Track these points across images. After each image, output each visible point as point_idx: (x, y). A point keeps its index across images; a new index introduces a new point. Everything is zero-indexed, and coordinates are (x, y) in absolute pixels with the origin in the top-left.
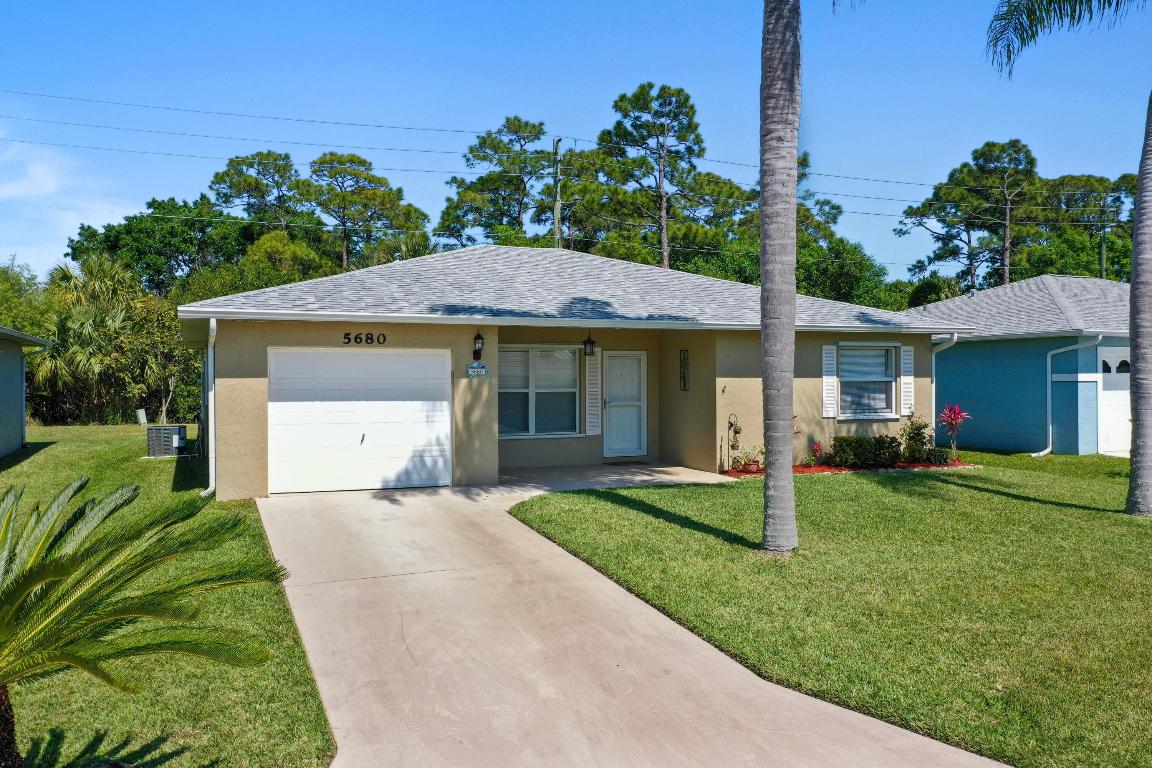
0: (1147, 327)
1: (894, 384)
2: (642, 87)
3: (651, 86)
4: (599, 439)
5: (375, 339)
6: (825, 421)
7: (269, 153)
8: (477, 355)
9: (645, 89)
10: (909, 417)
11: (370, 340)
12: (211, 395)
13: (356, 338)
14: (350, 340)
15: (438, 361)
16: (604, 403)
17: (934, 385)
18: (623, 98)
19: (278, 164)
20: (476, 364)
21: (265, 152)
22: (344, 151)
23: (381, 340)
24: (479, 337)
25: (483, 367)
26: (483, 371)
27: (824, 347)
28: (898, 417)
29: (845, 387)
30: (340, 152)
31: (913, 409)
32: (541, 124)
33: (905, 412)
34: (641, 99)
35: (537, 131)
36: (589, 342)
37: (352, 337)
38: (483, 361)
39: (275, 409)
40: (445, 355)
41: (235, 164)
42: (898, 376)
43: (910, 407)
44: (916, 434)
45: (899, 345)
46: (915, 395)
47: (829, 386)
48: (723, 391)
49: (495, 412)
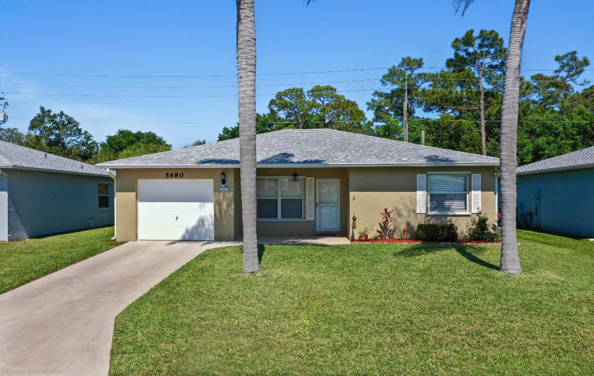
0: (504, 160)
1: (468, 195)
2: (468, 33)
3: (472, 31)
4: (314, 222)
5: (179, 175)
6: (418, 215)
7: (294, 89)
8: (224, 182)
9: (469, 34)
10: (479, 214)
11: (177, 176)
12: (115, 199)
13: (171, 175)
14: (168, 176)
15: (207, 185)
16: (316, 205)
17: (497, 196)
18: (456, 40)
19: (297, 93)
20: (223, 186)
21: (292, 88)
22: (323, 84)
23: (181, 176)
24: (223, 174)
25: (227, 187)
26: (227, 189)
27: (418, 175)
28: (470, 214)
29: (433, 197)
30: (321, 85)
31: (480, 210)
32: (421, 59)
33: (474, 211)
34: (468, 40)
35: (420, 63)
36: (295, 175)
37: (169, 174)
38: (227, 184)
39: (141, 205)
40: (210, 182)
41: (279, 96)
42: (470, 190)
43: (478, 209)
44: (482, 223)
45: (470, 173)
46: (482, 201)
47: (421, 196)
48: (354, 199)
49: (233, 206)
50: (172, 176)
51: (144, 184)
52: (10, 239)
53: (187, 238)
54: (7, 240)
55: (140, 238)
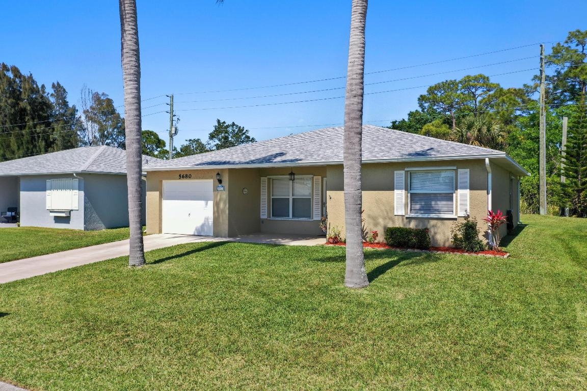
1: (454, 195)
6: (396, 217)
8: (220, 181)
10: (466, 218)
11: (187, 177)
12: (147, 197)
15: (209, 183)
16: (323, 204)
20: (220, 186)
23: (190, 177)
24: (218, 174)
25: (223, 187)
26: (223, 189)
27: (395, 172)
28: (456, 217)
29: (414, 198)
31: (468, 213)
33: (462, 214)
36: (292, 174)
37: (181, 176)
38: (222, 184)
39: (164, 203)
41: (431, 90)
42: (456, 189)
43: (466, 211)
44: (470, 229)
45: (455, 168)
46: (471, 202)
47: (399, 196)
48: (330, 198)
49: (227, 206)
50: (183, 177)
51: (167, 184)
52: (86, 229)
53: (196, 234)
54: (83, 229)
55: (163, 231)
